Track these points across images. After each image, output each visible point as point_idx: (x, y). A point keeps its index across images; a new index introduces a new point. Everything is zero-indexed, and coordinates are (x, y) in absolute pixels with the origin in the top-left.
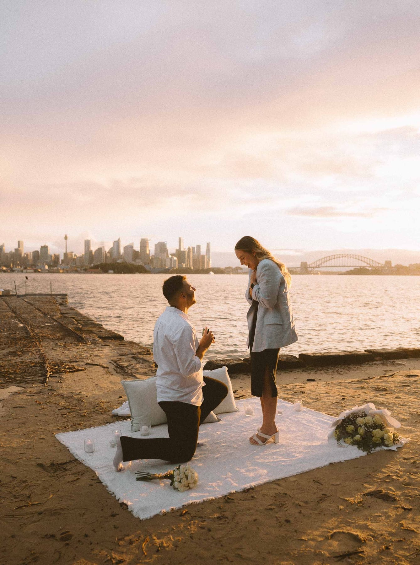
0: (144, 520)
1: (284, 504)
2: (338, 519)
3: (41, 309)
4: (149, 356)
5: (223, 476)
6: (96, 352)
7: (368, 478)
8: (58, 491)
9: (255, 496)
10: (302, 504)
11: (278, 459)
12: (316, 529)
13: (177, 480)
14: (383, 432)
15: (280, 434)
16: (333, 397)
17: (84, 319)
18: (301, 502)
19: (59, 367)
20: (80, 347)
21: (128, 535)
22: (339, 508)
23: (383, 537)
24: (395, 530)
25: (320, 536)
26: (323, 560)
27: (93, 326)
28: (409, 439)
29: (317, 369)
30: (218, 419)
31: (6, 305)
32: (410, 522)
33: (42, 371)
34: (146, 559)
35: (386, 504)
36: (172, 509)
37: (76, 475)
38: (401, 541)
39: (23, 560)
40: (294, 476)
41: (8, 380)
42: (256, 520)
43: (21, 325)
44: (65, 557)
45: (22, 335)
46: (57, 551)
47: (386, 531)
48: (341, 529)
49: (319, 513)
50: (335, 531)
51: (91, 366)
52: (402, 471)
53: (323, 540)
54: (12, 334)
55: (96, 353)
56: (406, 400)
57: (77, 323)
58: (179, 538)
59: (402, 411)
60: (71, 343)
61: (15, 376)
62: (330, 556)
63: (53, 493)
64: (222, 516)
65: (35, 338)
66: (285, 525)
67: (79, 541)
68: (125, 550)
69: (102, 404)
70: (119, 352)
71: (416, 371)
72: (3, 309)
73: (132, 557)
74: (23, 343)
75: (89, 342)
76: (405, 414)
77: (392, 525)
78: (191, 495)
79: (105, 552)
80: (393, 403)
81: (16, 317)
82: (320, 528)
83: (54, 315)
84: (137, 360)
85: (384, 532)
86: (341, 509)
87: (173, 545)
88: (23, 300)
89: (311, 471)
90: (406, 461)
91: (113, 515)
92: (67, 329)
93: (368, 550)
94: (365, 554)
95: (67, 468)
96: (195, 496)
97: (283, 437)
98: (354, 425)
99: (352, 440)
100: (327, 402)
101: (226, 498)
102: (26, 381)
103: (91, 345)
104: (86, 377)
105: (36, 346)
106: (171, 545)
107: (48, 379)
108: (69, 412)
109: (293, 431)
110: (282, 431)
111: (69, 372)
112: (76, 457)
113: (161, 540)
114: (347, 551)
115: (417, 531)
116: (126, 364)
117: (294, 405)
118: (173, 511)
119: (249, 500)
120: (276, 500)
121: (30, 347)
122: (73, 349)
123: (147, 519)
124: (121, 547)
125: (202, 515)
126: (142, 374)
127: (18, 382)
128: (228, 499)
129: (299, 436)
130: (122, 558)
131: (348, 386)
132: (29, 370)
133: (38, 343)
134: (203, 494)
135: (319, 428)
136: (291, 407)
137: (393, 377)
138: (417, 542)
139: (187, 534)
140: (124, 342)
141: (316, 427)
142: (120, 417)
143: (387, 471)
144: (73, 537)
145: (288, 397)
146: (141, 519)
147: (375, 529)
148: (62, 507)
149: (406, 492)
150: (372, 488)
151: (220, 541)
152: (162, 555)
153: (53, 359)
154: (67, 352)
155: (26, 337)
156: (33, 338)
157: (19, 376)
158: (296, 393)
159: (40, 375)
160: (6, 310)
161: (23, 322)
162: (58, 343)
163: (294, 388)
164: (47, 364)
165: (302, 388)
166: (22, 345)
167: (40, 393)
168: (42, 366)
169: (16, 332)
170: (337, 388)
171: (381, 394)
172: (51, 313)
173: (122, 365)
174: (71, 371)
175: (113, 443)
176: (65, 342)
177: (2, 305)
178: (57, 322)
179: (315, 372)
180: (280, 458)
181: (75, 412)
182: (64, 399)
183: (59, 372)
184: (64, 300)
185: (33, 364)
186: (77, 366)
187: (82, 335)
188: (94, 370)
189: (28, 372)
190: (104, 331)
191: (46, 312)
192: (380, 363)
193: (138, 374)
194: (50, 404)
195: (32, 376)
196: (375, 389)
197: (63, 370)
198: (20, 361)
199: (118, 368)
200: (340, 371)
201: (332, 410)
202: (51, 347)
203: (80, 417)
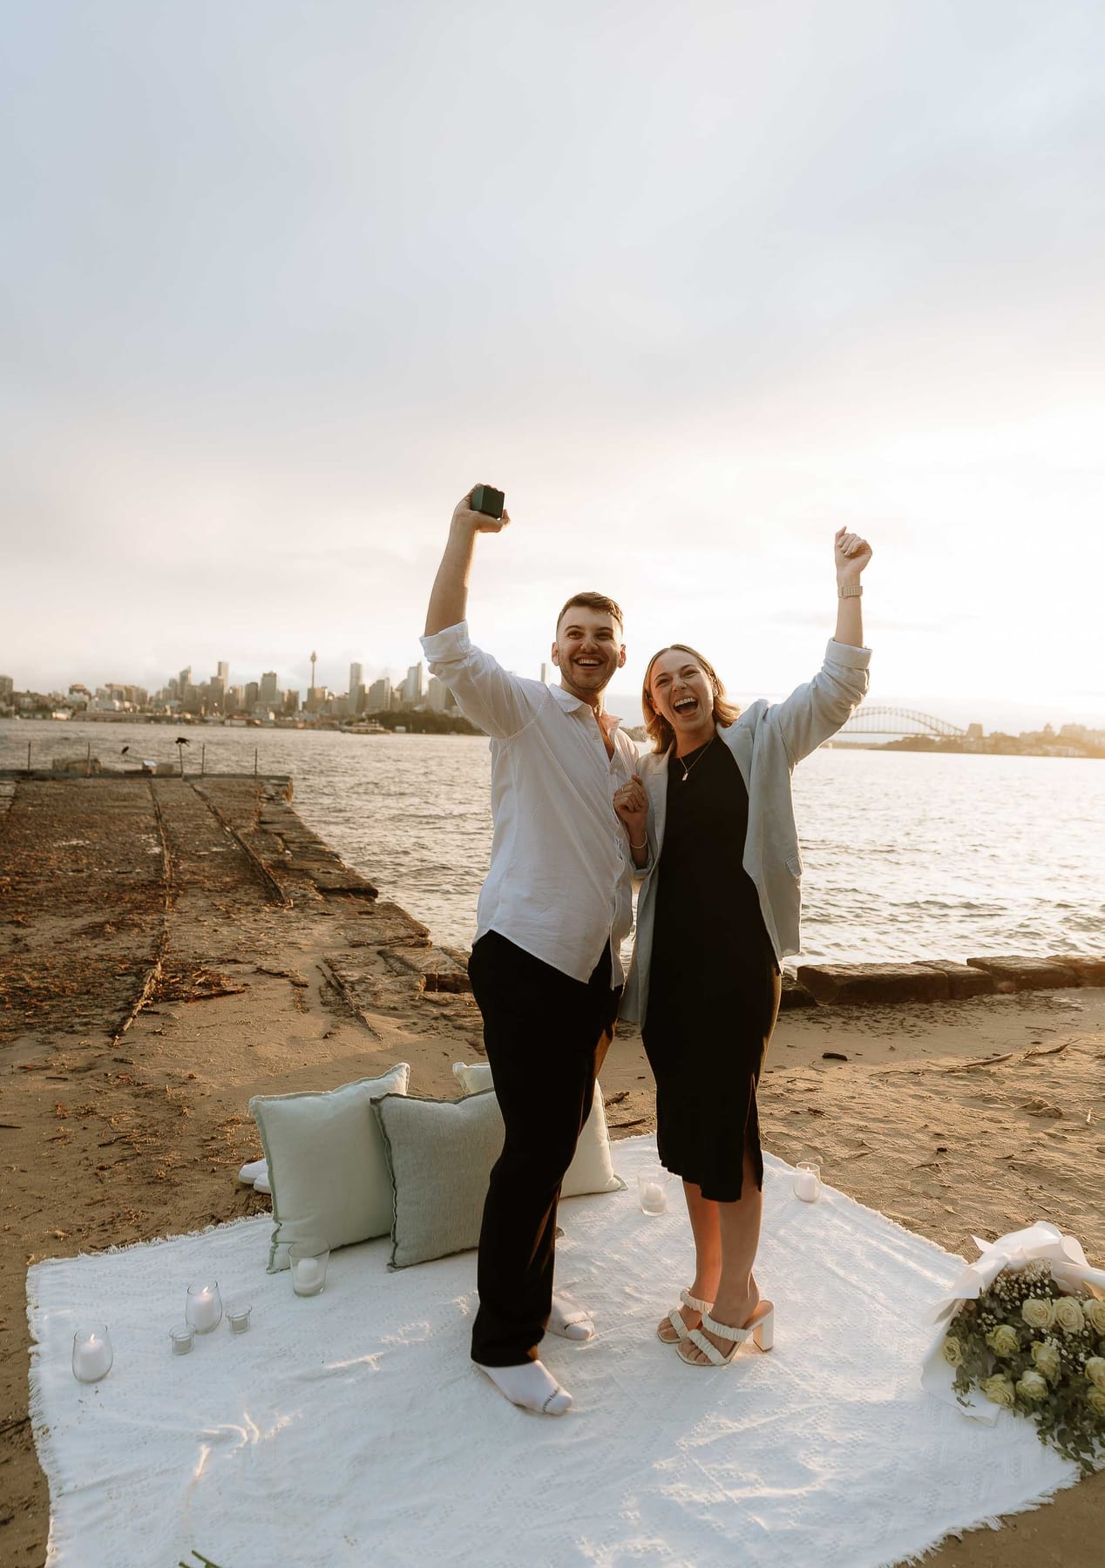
3: (220, 811)
4: (421, 949)
6: (296, 934)
11: (741, 1485)
16: (908, 1137)
17: (302, 840)
20: (262, 915)
27: (315, 857)
29: (845, 1013)
31: (150, 798)
33: (131, 993)
41: (27, 1020)
43: (156, 850)
45: (143, 877)
51: (263, 978)
54: (123, 873)
55: (295, 936)
57: (284, 850)
60: (248, 904)
61: (53, 1006)
65: (171, 887)
69: (231, 1131)
70: (350, 934)
72: (139, 808)
74: (135, 899)
75: (290, 903)
81: (156, 829)
83: (238, 828)
84: (387, 962)
88: (192, 786)
92: (253, 865)
98: (1014, 1326)
99: (1010, 1391)
100: (894, 1160)
102: (72, 1026)
103: (290, 913)
104: (235, 1017)
105: (160, 909)
107: (131, 1019)
111: (198, 998)
116: (354, 975)
121: (146, 912)
122: (244, 922)
126: (386, 1011)
127: (51, 1026)
132: (102, 984)
133: (169, 900)
137: (1063, 1059)
140: (374, 906)
141: (870, 1290)
142: (258, 1193)
153: (182, 951)
154: (224, 930)
155: (150, 881)
156: (165, 887)
157: (67, 1005)
158: (797, 1113)
159: (120, 1004)
160: (142, 811)
161: (166, 841)
162: (218, 903)
163: (788, 1090)
164: (159, 967)
165: (811, 1090)
166: (129, 905)
167: (90, 1069)
168: (140, 975)
169: (134, 868)
170: (914, 1097)
171: (1051, 1131)
172: (239, 821)
173: (344, 976)
174: (206, 993)
175: (183, 1335)
176: (234, 901)
177: (141, 798)
178: (241, 843)
179: (844, 1023)
180: (753, 1476)
181: (140, 1159)
182: (138, 1100)
183: (173, 995)
184: (281, 789)
185: (123, 967)
186: (229, 977)
187: (282, 882)
188: (265, 994)
189: (93, 994)
190: (338, 872)
191: (228, 819)
192: (1013, 1001)
193: (373, 1012)
194: (85, 1122)
195: (97, 1006)
196: (1025, 1107)
197: (185, 992)
198: (101, 953)
199: (332, 986)
200: (911, 1023)
201: (912, 1199)
202: (194, 915)
203: (145, 1181)
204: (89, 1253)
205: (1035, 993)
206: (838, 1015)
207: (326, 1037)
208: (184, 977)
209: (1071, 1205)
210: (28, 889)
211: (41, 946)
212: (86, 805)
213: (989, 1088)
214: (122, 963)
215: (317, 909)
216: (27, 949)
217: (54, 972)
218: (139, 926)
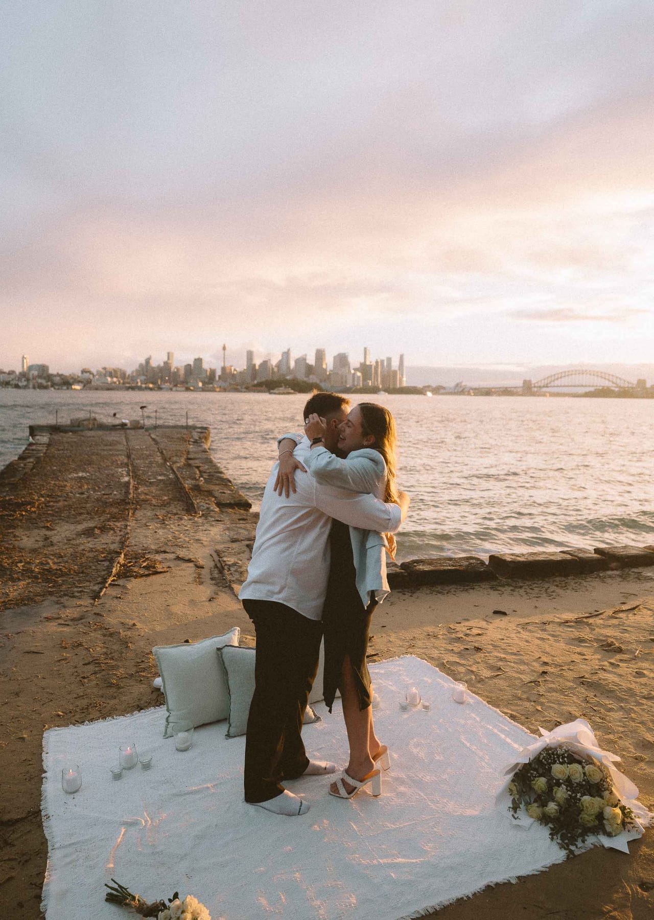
3: (164, 452)
6: (201, 534)
11: (387, 857)
14: (603, 802)
16: (527, 664)
17: (211, 470)
20: (183, 522)
27: (217, 482)
29: (514, 584)
30: (315, 715)
31: (125, 443)
33: (106, 572)
41: (49, 589)
43: (126, 479)
45: (118, 497)
51: (180, 563)
54: (107, 494)
55: (200, 535)
57: (199, 477)
59: (645, 717)
60: (175, 514)
61: (63, 581)
65: (133, 503)
70: (232, 533)
72: (118, 451)
74: (112, 512)
75: (199, 514)
80: (631, 689)
81: (127, 465)
83: (175, 463)
88: (149, 435)
90: (645, 894)
92: (181, 488)
98: (546, 778)
99: (540, 812)
100: (516, 679)
102: (73, 593)
103: (199, 520)
104: (161, 588)
105: (126, 518)
107: (105, 589)
108: (95, 673)
111: (142, 576)
116: (230, 560)
121: (118, 521)
122: (172, 526)
127: (62, 593)
131: (558, 633)
132: (90, 567)
133: (131, 512)
136: (449, 689)
137: (635, 614)
140: (248, 515)
141: (481, 754)
142: (160, 694)
145: (452, 659)
153: (136, 545)
154: (161, 532)
155: (121, 500)
156: (129, 503)
157: (71, 580)
158: (467, 649)
159: (100, 579)
160: (120, 453)
161: (132, 472)
162: (158, 514)
163: (467, 635)
164: (123, 556)
165: (479, 635)
166: (109, 516)
167: (81, 619)
168: (112, 561)
169: (113, 491)
170: (539, 638)
171: (612, 661)
172: (175, 459)
173: (225, 561)
174: (147, 573)
175: (117, 771)
176: (168, 512)
177: (120, 444)
178: (175, 474)
179: (511, 590)
180: (395, 852)
181: (103, 673)
182: (106, 638)
183: (128, 574)
184: (202, 435)
185: (103, 555)
186: (160, 562)
187: (196, 500)
188: (180, 573)
189: (85, 573)
190: (229, 492)
191: (169, 456)
192: (618, 575)
194: (77, 650)
195: (87, 581)
196: (602, 645)
197: (135, 572)
198: (91, 546)
199: (217, 567)
200: (552, 590)
201: (519, 702)
202: (144, 522)
203: (105, 685)
204: (74, 725)
205: (633, 570)
206: (509, 585)
207: (210, 600)
208: (136, 562)
209: (609, 706)
210: (54, 506)
211: (59, 542)
212: (88, 449)
213: (585, 633)
214: (103, 553)
215: (214, 517)
216: (52, 544)
217: (65, 559)
218: (113, 529)
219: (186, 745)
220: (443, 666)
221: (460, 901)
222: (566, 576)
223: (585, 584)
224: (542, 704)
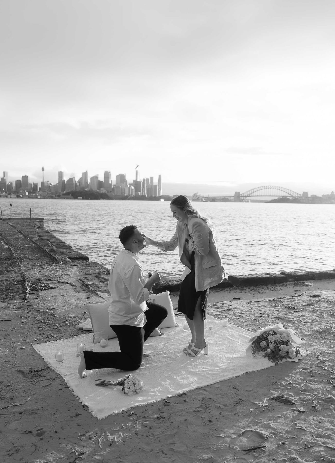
0: (100, 419)
1: (208, 407)
2: (249, 419)
3: (22, 232)
5: (163, 383)
7: (274, 386)
8: (35, 394)
9: (187, 400)
10: (222, 407)
11: (206, 368)
12: (231, 428)
13: (127, 386)
14: (288, 347)
15: (209, 347)
17: (57, 242)
18: (222, 405)
19: (36, 284)
20: (53, 266)
21: (88, 432)
22: (250, 410)
23: (281, 434)
24: (291, 429)
25: (234, 434)
26: (235, 453)
27: (64, 248)
28: (308, 352)
29: (242, 288)
30: (161, 333)
32: (302, 422)
33: (22, 289)
34: (102, 452)
35: (286, 407)
36: (122, 410)
37: (49, 381)
38: (294, 437)
39: (7, 451)
40: (218, 383)
42: (186, 420)
43: (6, 247)
44: (40, 450)
45: (7, 255)
46: (34, 445)
47: (284, 430)
48: (250, 428)
49: (235, 415)
50: (246, 429)
51: (62, 284)
52: (301, 379)
53: (236, 437)
55: (67, 272)
56: (309, 318)
57: (52, 245)
58: (126, 435)
59: (305, 328)
60: (47, 263)
61: (1, 293)
62: (240, 450)
63: (30, 395)
64: (160, 417)
65: (17, 258)
66: (208, 424)
67: (51, 436)
68: (85, 444)
69: (70, 319)
70: (84, 271)
71: (319, 291)
73: (90, 450)
74: (8, 263)
75: (61, 262)
76: (308, 330)
77: (289, 424)
78: (137, 399)
79: (70, 445)
80: (299, 320)
82: (234, 427)
83: (33, 238)
84: (99, 279)
85: (282, 431)
86: (251, 411)
87: (122, 440)
88: (8, 223)
89: (231, 379)
90: (304, 371)
91: (77, 415)
92: (43, 251)
93: (269, 446)
94: (267, 448)
95: (42, 375)
96: (140, 399)
97: (211, 350)
98: (266, 341)
99: (264, 353)
100: (248, 319)
101: (164, 402)
102: (10, 298)
103: (62, 265)
104: (58, 294)
105: (18, 266)
106: (121, 441)
107: (27, 296)
108: (44, 326)
109: (220, 345)
110: (211, 344)
111: (45, 289)
112: (49, 365)
113: (113, 436)
114: (253, 446)
115: (307, 429)
116: (90, 283)
117: (222, 321)
118: (123, 413)
119: (182, 403)
120: (202, 404)
121: (13, 266)
122: (48, 269)
123: (103, 419)
124: (82, 442)
125: (145, 416)
126: (103, 292)
127: (4, 298)
128: (166, 402)
129: (223, 349)
130: (83, 451)
131: (265, 304)
132: (12, 287)
133: (19, 263)
134: (146, 398)
135: (240, 342)
136: (219, 323)
137: (301, 297)
138: (306, 439)
139: (133, 431)
140: (89, 263)
141: (237, 341)
142: (84, 330)
143: (290, 379)
144: (46, 434)
145: (218, 314)
146: (99, 418)
147: (276, 428)
148: (37, 408)
149: (302, 397)
150: (276, 394)
151: (158, 437)
152: (114, 449)
153: (32, 278)
154: (43, 271)
155: (10, 257)
156: (15, 258)
157: (5, 293)
158: (224, 310)
159: (21, 292)
161: (8, 243)
162: (36, 263)
163: (223, 306)
164: (27, 282)
165: (229, 306)
167: (21, 308)
168: (23, 284)
170: (257, 306)
171: (291, 312)
172: (31, 236)
173: (87, 283)
175: (78, 354)
176: (42, 262)
178: (36, 244)
179: (241, 291)
180: (208, 367)
181: (48, 326)
182: (41, 314)
183: (36, 289)
184: (41, 223)
185: (15, 282)
186: (51, 284)
187: (55, 256)
188: (64, 288)
189: (11, 289)
190: (74, 252)
191: (26, 235)
192: (292, 284)
193: (99, 292)
194: (29, 318)
195: (14, 293)
196: (286, 307)
197: (40, 288)
198: (5, 279)
199: (84, 286)
200: (261, 290)
201: (251, 326)
202: (30, 267)
203: (52, 330)
204: (46, 343)
205: (300, 282)
206: (239, 289)
207: (87, 298)
215: (71, 264)
218: (14, 271)
219: (105, 345)
220: (214, 316)
221: (236, 377)
222: (267, 285)
223: (277, 288)
224: (261, 326)
